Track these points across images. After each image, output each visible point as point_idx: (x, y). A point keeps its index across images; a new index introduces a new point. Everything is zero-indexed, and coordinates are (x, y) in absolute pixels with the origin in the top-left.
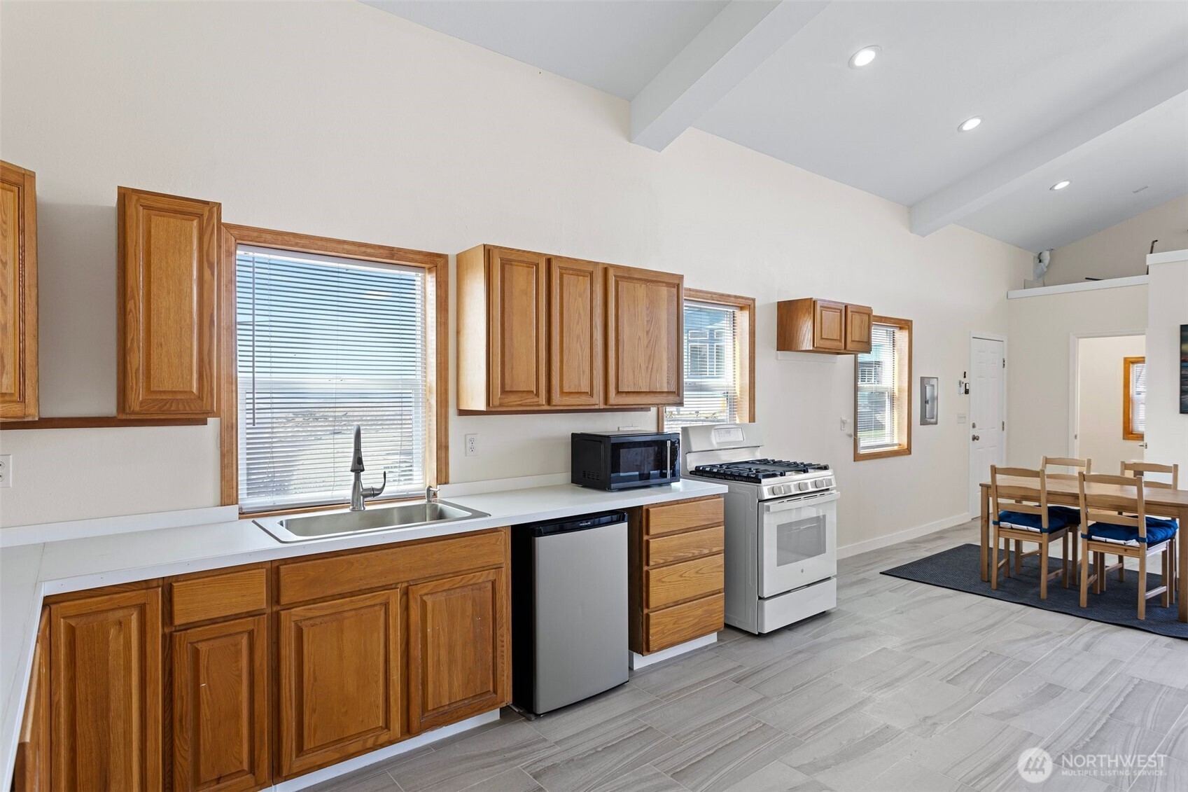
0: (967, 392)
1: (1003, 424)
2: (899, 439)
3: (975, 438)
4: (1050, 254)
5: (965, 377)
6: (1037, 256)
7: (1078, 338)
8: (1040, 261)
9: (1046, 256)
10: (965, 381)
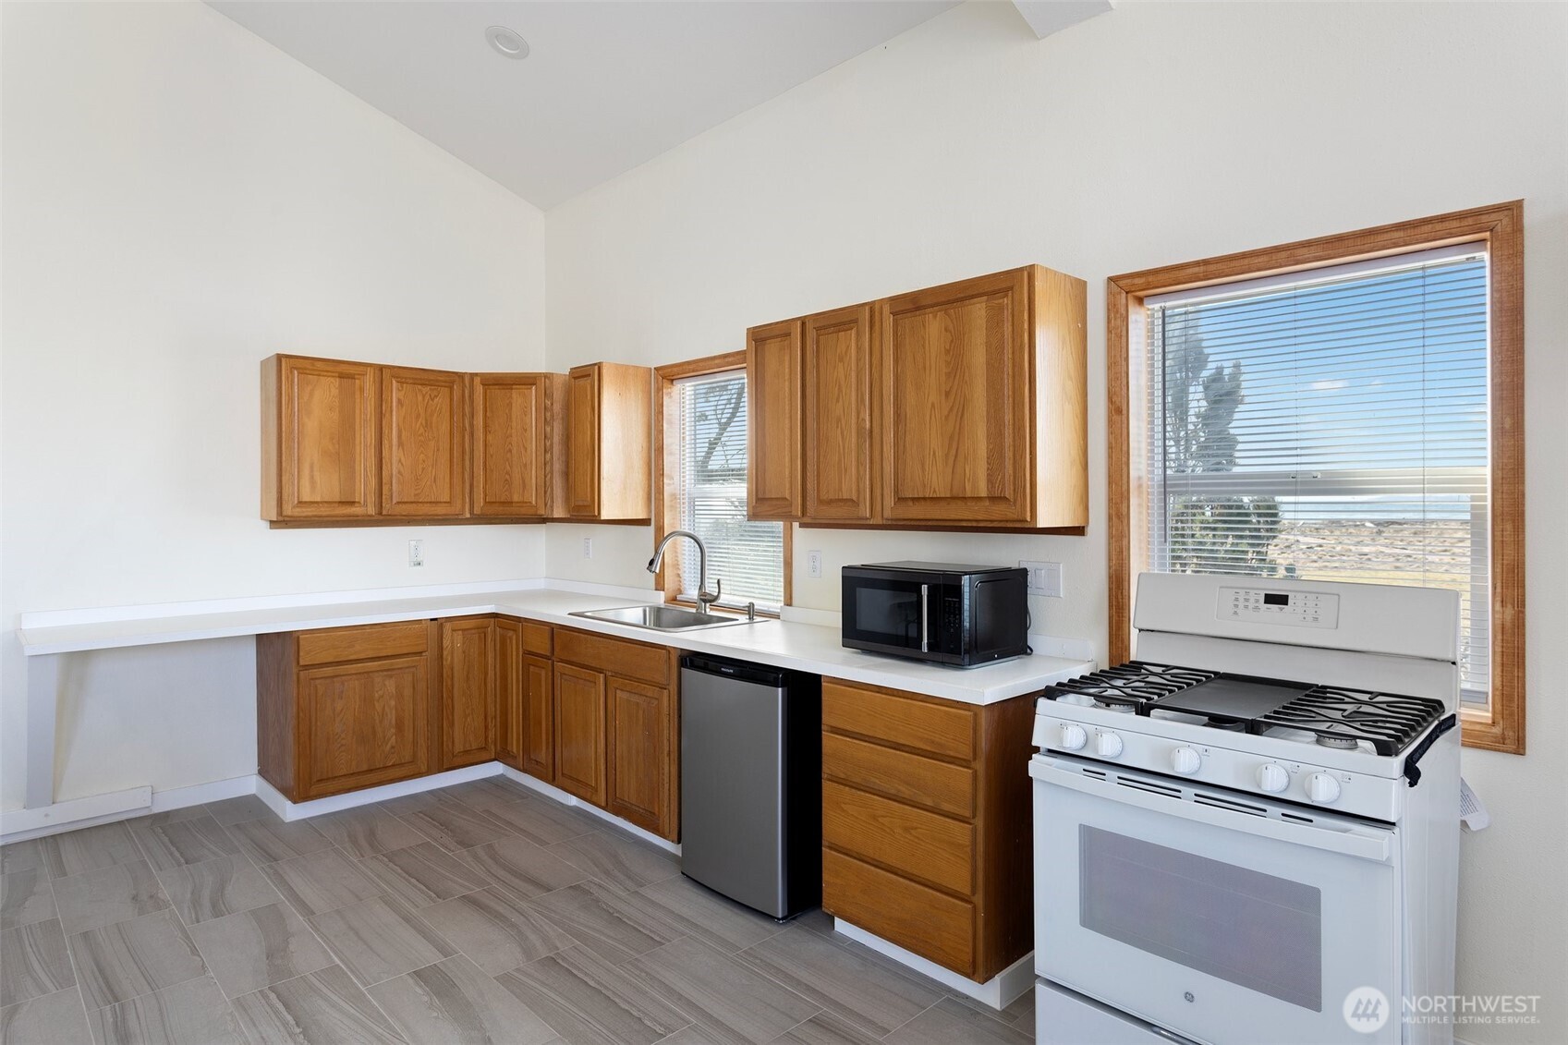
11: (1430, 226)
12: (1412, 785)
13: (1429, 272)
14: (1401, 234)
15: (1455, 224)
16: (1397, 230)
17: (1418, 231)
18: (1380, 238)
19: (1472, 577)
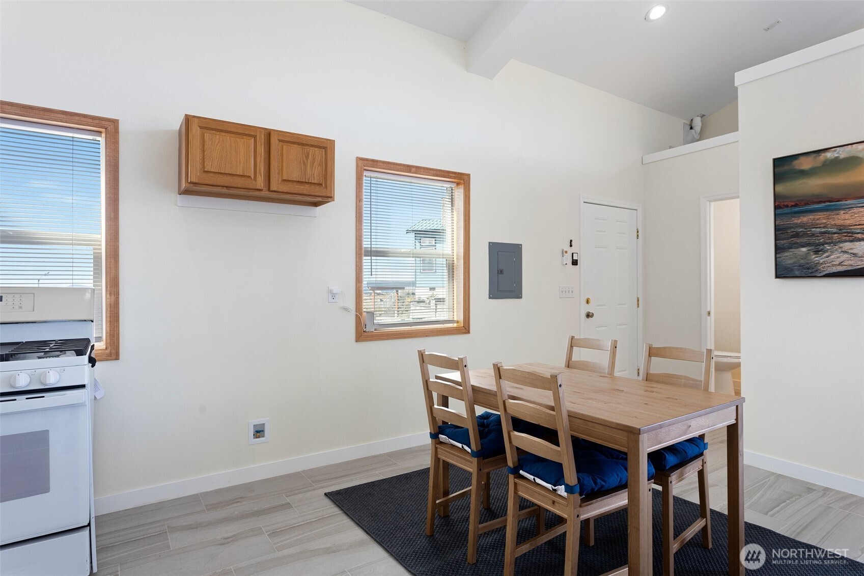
0: (575, 263)
1: (638, 300)
2: (457, 317)
3: (589, 315)
4: (702, 121)
5: (571, 246)
6: (688, 122)
7: (710, 201)
8: (691, 128)
9: (698, 123)
10: (573, 250)
11: (79, 118)
12: (93, 366)
13: (75, 139)
14: (64, 116)
15: (90, 120)
16: (62, 114)
17: (72, 117)
18: (53, 115)
19: (94, 281)
